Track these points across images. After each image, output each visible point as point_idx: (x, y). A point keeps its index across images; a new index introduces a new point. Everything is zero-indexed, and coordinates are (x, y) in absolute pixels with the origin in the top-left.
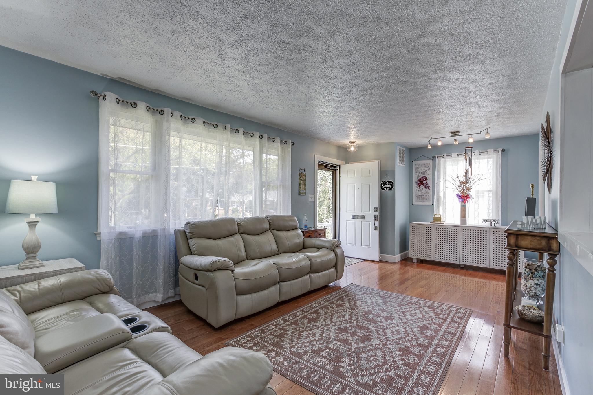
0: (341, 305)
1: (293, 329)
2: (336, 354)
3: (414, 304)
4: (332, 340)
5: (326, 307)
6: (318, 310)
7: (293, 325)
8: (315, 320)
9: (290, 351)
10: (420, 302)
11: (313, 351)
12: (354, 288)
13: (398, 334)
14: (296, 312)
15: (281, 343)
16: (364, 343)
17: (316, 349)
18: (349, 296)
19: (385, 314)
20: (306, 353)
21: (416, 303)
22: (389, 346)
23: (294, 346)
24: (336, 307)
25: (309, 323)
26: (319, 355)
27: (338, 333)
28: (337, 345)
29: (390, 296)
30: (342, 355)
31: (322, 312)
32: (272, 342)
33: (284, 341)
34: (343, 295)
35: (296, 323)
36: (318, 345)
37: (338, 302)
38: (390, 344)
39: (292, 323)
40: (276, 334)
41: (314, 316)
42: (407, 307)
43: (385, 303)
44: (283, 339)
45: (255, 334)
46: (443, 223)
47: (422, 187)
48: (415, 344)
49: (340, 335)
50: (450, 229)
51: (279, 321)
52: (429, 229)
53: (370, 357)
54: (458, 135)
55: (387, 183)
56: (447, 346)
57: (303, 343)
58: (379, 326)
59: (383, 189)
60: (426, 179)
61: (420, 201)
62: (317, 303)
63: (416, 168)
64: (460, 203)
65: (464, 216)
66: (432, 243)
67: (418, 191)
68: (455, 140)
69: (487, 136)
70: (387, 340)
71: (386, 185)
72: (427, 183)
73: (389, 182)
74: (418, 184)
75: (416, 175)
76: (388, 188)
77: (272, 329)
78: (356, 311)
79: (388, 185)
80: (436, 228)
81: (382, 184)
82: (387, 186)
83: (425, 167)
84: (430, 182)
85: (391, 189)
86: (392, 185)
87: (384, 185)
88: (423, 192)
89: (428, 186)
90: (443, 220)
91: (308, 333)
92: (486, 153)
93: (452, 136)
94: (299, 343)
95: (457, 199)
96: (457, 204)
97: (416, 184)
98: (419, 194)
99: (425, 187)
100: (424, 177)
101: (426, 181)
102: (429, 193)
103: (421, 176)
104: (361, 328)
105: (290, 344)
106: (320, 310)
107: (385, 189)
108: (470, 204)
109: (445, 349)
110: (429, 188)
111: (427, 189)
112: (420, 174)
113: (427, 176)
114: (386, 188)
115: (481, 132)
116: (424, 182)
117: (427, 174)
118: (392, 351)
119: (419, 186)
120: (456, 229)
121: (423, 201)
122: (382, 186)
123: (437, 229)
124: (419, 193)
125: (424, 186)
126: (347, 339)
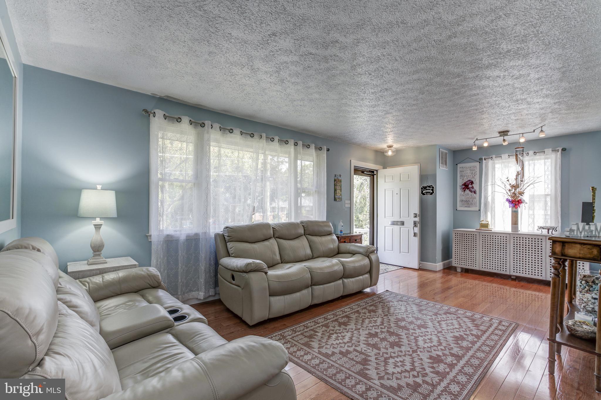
0: (374, 311)
1: (323, 331)
2: (364, 357)
3: (452, 313)
4: (360, 343)
5: (358, 312)
6: (349, 314)
7: (324, 328)
8: (345, 324)
9: (319, 351)
10: (459, 312)
11: (341, 353)
12: (389, 295)
13: (430, 342)
14: (328, 316)
15: (311, 343)
16: (393, 348)
17: (344, 351)
18: (383, 303)
19: (419, 322)
20: (333, 353)
21: (455, 313)
22: (419, 353)
23: (323, 347)
24: (368, 313)
25: (340, 326)
26: (347, 357)
27: (367, 338)
28: (365, 349)
29: (426, 305)
30: (369, 358)
31: (354, 316)
32: (302, 342)
33: (314, 341)
34: (376, 301)
35: (327, 326)
36: (346, 348)
37: (371, 308)
38: (421, 352)
39: (323, 326)
40: (307, 334)
41: (345, 320)
42: (444, 316)
43: (420, 311)
44: (313, 340)
45: (286, 334)
46: (491, 230)
47: (467, 191)
48: (448, 353)
49: (370, 339)
50: (498, 236)
51: (311, 322)
52: (475, 236)
53: (398, 362)
54: (507, 135)
55: (428, 188)
56: (483, 358)
57: (332, 345)
58: (411, 333)
59: (424, 194)
60: (472, 183)
61: (466, 207)
62: (350, 308)
63: (461, 171)
64: (511, 208)
65: (515, 222)
66: (477, 251)
67: (463, 195)
68: (504, 140)
69: (541, 135)
70: (417, 347)
71: (427, 190)
72: (473, 187)
73: (429, 187)
74: (463, 188)
75: (461, 178)
76: (429, 192)
77: (303, 330)
78: (388, 317)
79: (429, 190)
80: (483, 235)
81: (422, 188)
82: (427, 191)
83: (471, 170)
84: (476, 186)
85: (431, 194)
86: (433, 190)
87: (424, 190)
88: (468, 196)
89: (474, 190)
90: (490, 227)
91: (338, 336)
92: (542, 154)
93: (501, 136)
94: (328, 344)
95: (507, 204)
96: (508, 210)
97: (461, 189)
98: (464, 199)
99: (471, 192)
100: (470, 180)
101: (472, 185)
102: (475, 198)
103: (467, 180)
104: (391, 334)
105: (319, 344)
106: (351, 314)
107: (425, 194)
108: (523, 209)
109: (480, 361)
110: (475, 192)
111: (473, 193)
112: (466, 177)
113: (473, 180)
114: (427, 192)
115: (534, 131)
116: (470, 186)
117: (474, 178)
118: (422, 359)
119: (464, 191)
120: (506, 237)
121: (469, 207)
122: (422, 191)
123: (484, 237)
124: (464, 198)
125: (469, 190)
126: (376, 344)
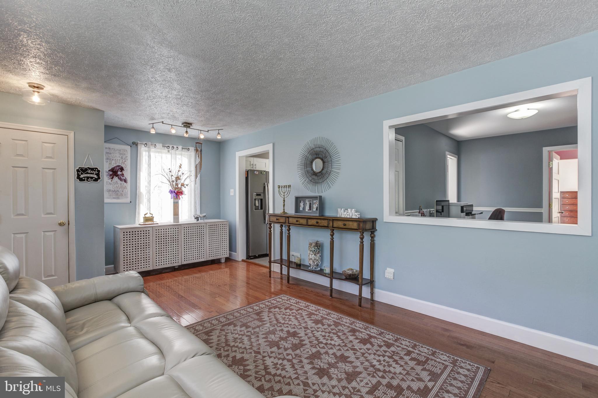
46: (158, 224)
47: (116, 179)
50: (171, 229)
52: (147, 232)
54: (189, 127)
55: (89, 171)
59: (81, 180)
60: (122, 169)
61: (114, 198)
63: (107, 153)
64: (172, 199)
65: (176, 214)
66: (151, 249)
67: (110, 184)
68: (187, 132)
69: (218, 137)
71: (87, 173)
72: (123, 174)
73: (92, 169)
74: (111, 175)
75: (107, 162)
76: (92, 178)
79: (91, 174)
80: (156, 230)
81: (78, 171)
82: (88, 175)
83: (120, 154)
84: (127, 174)
85: (96, 180)
86: (98, 175)
87: (82, 174)
88: (117, 185)
89: (124, 178)
90: (156, 220)
95: (169, 195)
97: (107, 175)
98: (112, 189)
99: (121, 180)
100: (119, 166)
101: (121, 171)
102: (125, 188)
103: (115, 165)
107: (84, 180)
110: (125, 181)
111: (123, 182)
112: (113, 162)
113: (123, 166)
114: (88, 178)
115: (208, 130)
116: (119, 173)
117: (124, 163)
119: (112, 178)
120: (178, 228)
121: (118, 198)
122: (78, 174)
124: (111, 187)
125: (118, 178)
